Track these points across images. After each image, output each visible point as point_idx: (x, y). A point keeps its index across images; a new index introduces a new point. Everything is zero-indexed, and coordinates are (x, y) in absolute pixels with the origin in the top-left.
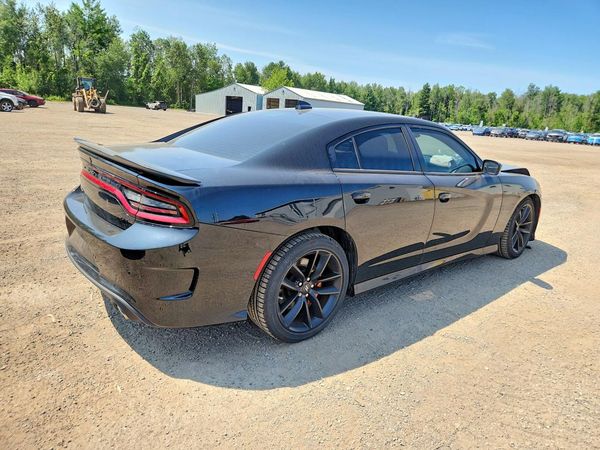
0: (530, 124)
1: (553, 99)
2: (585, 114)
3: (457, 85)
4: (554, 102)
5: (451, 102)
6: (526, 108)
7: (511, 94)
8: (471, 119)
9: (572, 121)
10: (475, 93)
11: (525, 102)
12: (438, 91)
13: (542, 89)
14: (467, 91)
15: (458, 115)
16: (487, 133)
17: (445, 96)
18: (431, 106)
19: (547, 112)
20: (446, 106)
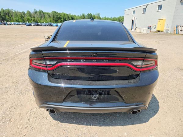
0: (38, 21)
1: (42, 14)
2: (51, 18)
3: (10, 9)
4: (42, 15)
5: (10, 15)
6: (35, 17)
7: (30, 12)
8: (19, 20)
9: (49, 20)
10: (17, 12)
11: (34, 15)
12: (4, 11)
13: (38, 11)
14: (15, 11)
15: (15, 19)
16: (30, 25)
17: (7, 13)
18: (3, 17)
19: (42, 18)
20: (9, 16)
